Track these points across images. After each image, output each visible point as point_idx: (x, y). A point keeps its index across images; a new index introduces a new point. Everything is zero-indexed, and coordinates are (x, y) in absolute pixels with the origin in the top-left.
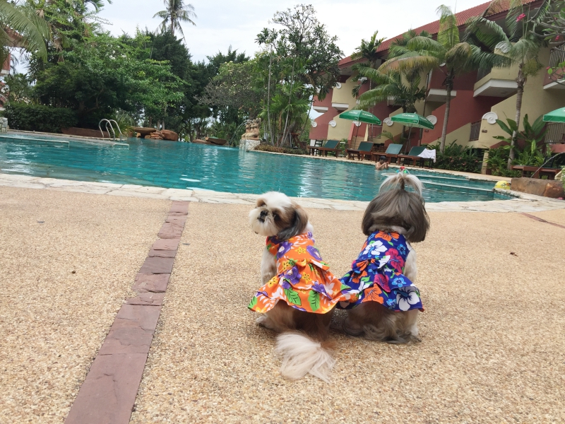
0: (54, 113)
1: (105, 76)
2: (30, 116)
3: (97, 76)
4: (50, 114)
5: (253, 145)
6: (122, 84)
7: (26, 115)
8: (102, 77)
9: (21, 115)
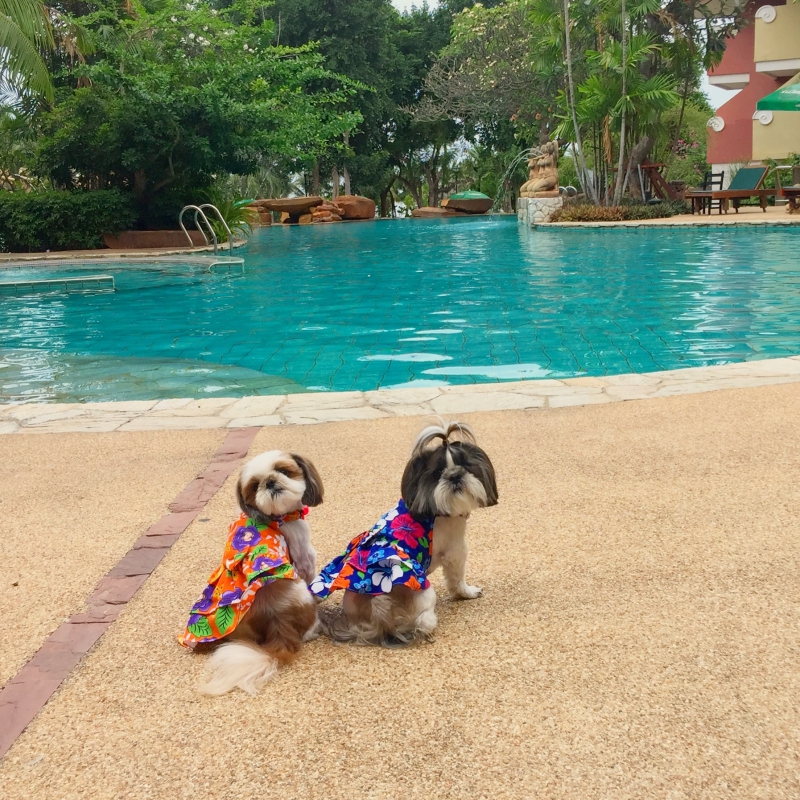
0: (84, 204)
1: (179, 105)
2: (35, 219)
3: (162, 108)
4: (76, 209)
5: (546, 210)
6: (218, 118)
7: (26, 218)
8: (174, 109)
9: (16, 219)
